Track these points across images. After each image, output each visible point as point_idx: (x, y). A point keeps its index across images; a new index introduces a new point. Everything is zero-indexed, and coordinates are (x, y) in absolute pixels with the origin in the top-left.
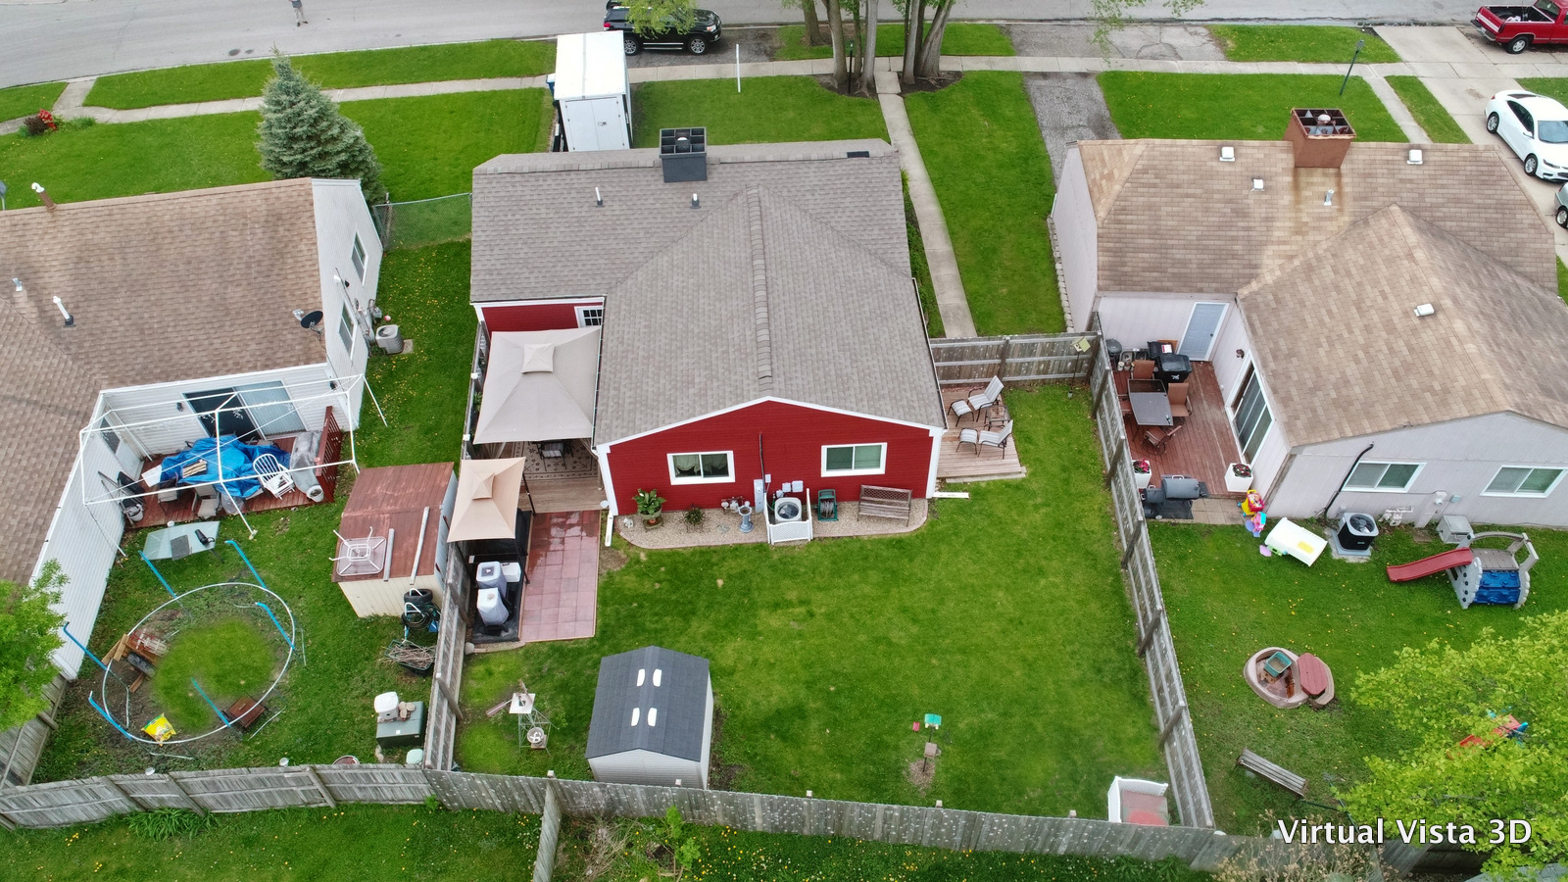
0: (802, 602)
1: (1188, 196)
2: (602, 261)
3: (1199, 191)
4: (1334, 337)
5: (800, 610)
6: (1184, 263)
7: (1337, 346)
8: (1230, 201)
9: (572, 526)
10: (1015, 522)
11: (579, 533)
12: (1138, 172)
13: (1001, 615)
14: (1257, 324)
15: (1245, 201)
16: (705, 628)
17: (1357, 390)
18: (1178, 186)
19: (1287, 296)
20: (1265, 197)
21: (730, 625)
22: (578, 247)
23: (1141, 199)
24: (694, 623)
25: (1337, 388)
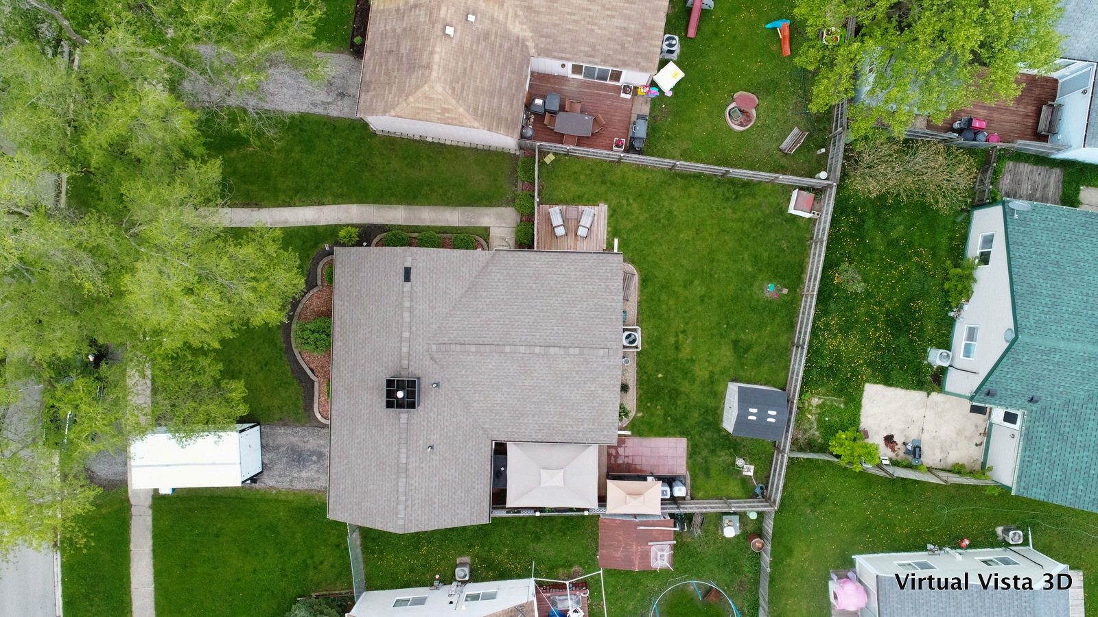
0: (677, 336)
1: (472, 66)
2: (470, 445)
3: (470, 58)
4: (590, 20)
5: (681, 336)
6: (511, 82)
7: (597, 21)
8: (478, 40)
9: (617, 452)
10: (637, 218)
11: (622, 449)
12: (453, 93)
13: (693, 238)
14: (563, 55)
15: (480, 30)
16: (686, 383)
17: (632, 26)
18: (465, 70)
19: (545, 30)
20: (479, 16)
21: (686, 373)
22: (460, 460)
23: (470, 97)
24: (683, 389)
25: (627, 35)
